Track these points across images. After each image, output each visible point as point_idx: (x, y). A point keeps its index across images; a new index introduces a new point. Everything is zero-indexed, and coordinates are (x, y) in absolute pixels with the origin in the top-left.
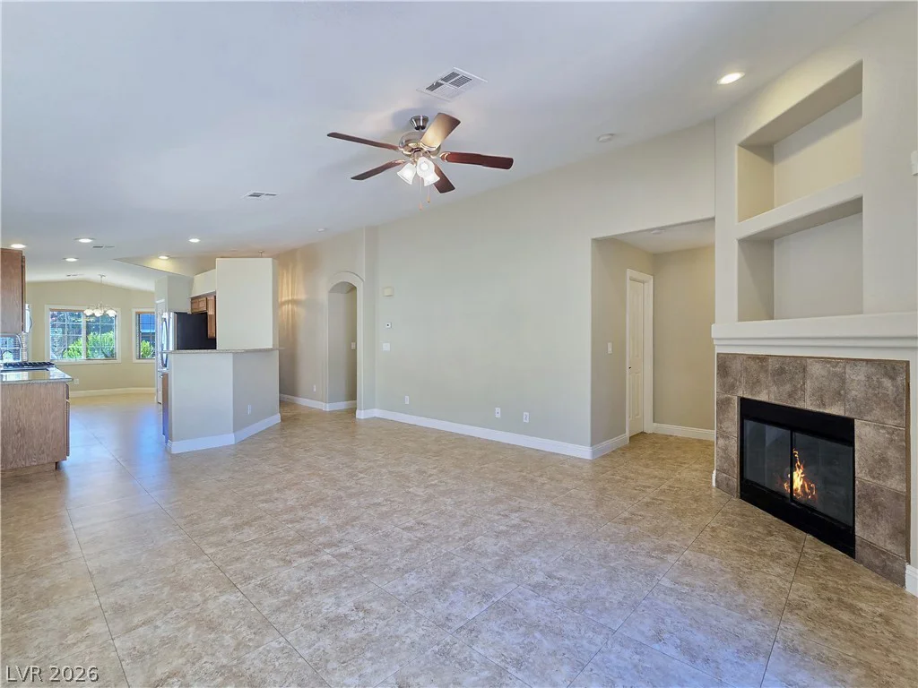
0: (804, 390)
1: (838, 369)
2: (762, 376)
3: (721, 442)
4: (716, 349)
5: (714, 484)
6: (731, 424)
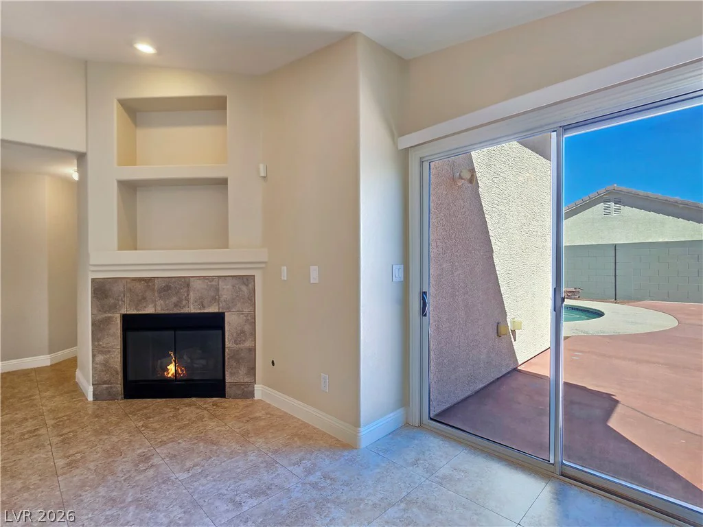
0: (188, 300)
1: (214, 283)
2: (148, 294)
3: (99, 358)
4: (92, 276)
5: (92, 398)
6: (112, 339)
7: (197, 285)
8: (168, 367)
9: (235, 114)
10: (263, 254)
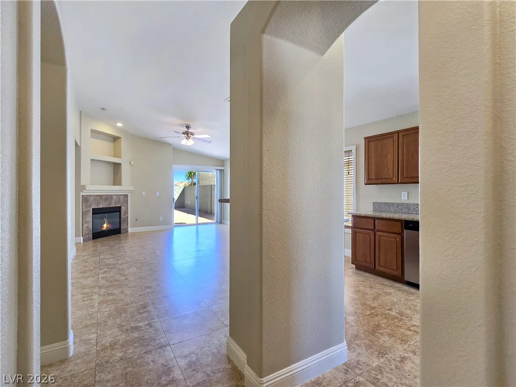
0: (112, 202)
1: (119, 197)
2: (101, 201)
3: (85, 225)
4: (82, 194)
5: (82, 241)
6: (90, 218)
7: (114, 197)
8: (104, 225)
9: (124, 144)
10: (132, 188)
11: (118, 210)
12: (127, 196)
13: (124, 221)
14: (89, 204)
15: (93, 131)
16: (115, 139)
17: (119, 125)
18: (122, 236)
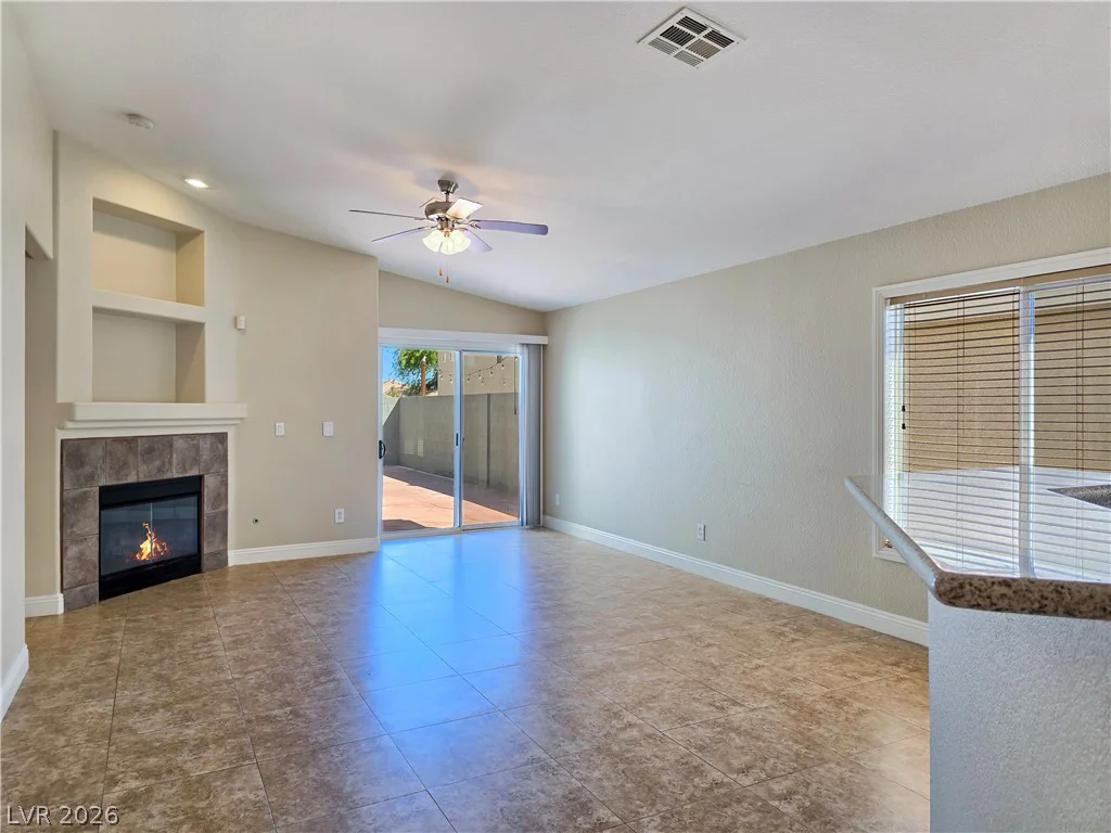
0: (170, 463)
1: (195, 442)
2: (131, 459)
3: (73, 551)
4: (61, 435)
5: (61, 610)
6: (89, 521)
7: (180, 444)
8: (142, 546)
9: (213, 254)
10: (240, 411)
11: (191, 488)
12: (221, 438)
13: (214, 527)
14: (87, 469)
15: (101, 207)
16: (180, 238)
17: (197, 183)
18: (205, 579)
